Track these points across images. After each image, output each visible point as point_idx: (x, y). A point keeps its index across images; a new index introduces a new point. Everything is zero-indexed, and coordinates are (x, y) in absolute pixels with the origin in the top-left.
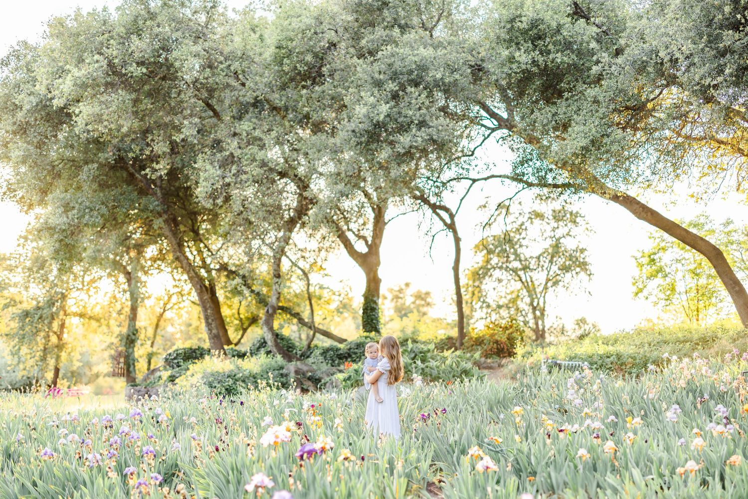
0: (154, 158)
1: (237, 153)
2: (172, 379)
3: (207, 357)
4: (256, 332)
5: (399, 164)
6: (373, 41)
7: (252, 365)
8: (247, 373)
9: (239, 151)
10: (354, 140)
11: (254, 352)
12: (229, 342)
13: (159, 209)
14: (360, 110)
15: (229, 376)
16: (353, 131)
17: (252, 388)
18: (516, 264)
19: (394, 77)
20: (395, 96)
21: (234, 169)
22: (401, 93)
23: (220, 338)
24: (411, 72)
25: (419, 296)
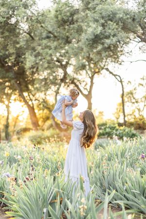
0: (10, 55)
1: (41, 51)
2: (19, 139)
3: (31, 131)
4: (49, 123)
5: (105, 52)
6: (93, 5)
7: (47, 133)
8: (45, 136)
9: (42, 51)
10: (87, 43)
11: (48, 129)
12: (39, 126)
13: (13, 77)
14: (90, 30)
15: (39, 137)
16: (87, 39)
17: (48, 141)
18: (134, 101)
19: (103, 18)
20: (103, 25)
21: (40, 58)
22: (105, 24)
23: (36, 124)
24: (109, 16)
25: (100, 113)
